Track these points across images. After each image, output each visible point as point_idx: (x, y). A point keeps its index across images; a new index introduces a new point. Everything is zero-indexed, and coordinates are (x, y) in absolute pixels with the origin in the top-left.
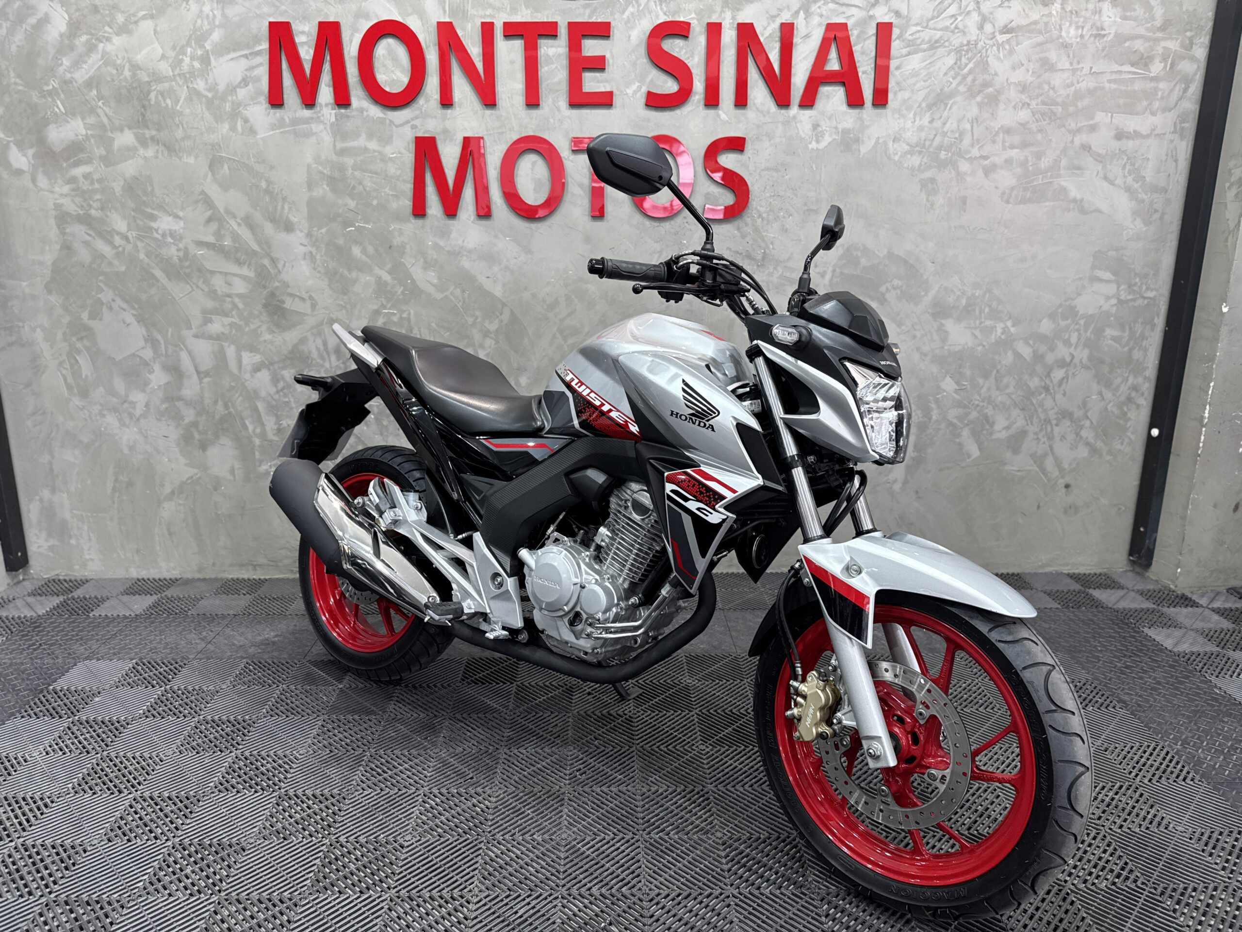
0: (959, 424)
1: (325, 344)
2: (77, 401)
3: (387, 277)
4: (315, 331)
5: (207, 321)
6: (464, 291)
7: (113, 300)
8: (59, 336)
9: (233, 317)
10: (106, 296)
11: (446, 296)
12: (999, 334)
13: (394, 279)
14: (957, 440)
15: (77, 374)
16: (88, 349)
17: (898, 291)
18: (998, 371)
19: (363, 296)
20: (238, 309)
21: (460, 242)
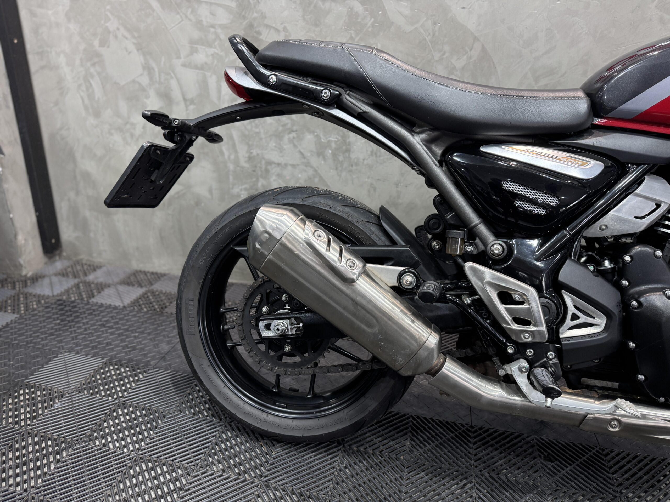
2: (92, 121)
3: (359, 8)
5: (193, 51)
7: (118, 29)
8: (78, 62)
9: (215, 48)
10: (113, 25)
11: (416, 28)
13: (366, 10)
15: (91, 96)
16: (99, 74)
20: (220, 40)
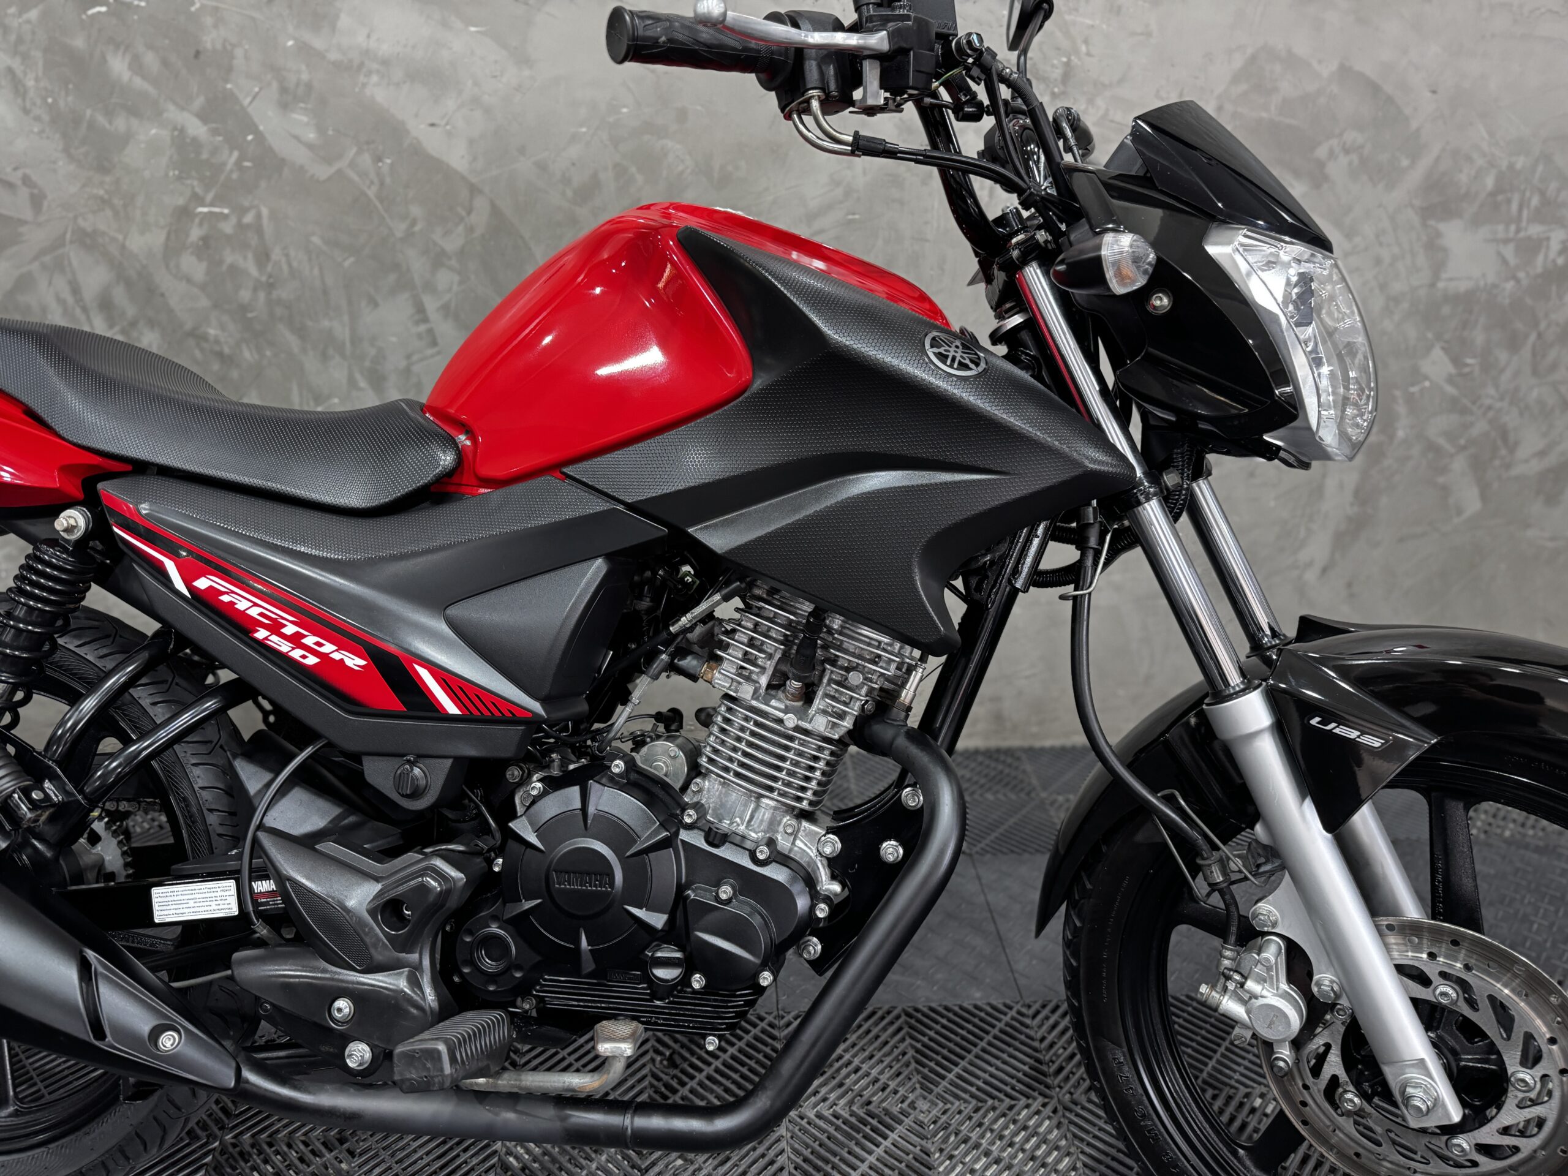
0: (1449, 447)
1: (76, 290)
4: (47, 259)
6: (380, 159)
12: (1552, 255)
14: (1441, 480)
17: (1354, 157)
18: (1540, 336)
19: (147, 174)
21: (361, 39)
